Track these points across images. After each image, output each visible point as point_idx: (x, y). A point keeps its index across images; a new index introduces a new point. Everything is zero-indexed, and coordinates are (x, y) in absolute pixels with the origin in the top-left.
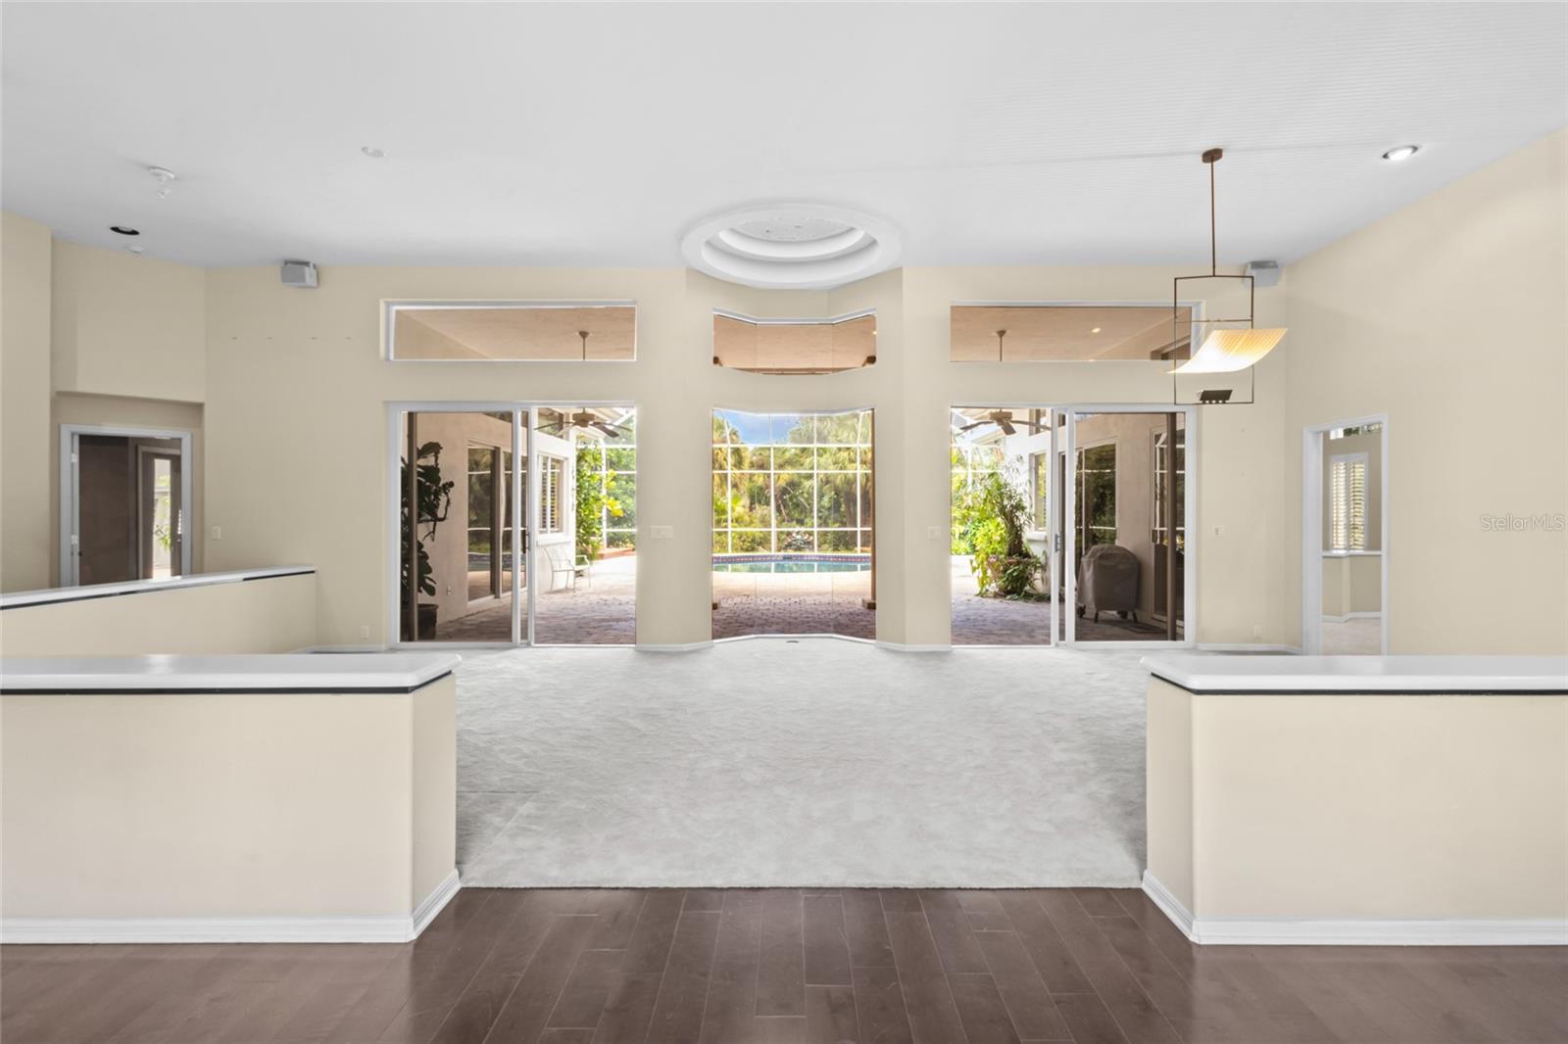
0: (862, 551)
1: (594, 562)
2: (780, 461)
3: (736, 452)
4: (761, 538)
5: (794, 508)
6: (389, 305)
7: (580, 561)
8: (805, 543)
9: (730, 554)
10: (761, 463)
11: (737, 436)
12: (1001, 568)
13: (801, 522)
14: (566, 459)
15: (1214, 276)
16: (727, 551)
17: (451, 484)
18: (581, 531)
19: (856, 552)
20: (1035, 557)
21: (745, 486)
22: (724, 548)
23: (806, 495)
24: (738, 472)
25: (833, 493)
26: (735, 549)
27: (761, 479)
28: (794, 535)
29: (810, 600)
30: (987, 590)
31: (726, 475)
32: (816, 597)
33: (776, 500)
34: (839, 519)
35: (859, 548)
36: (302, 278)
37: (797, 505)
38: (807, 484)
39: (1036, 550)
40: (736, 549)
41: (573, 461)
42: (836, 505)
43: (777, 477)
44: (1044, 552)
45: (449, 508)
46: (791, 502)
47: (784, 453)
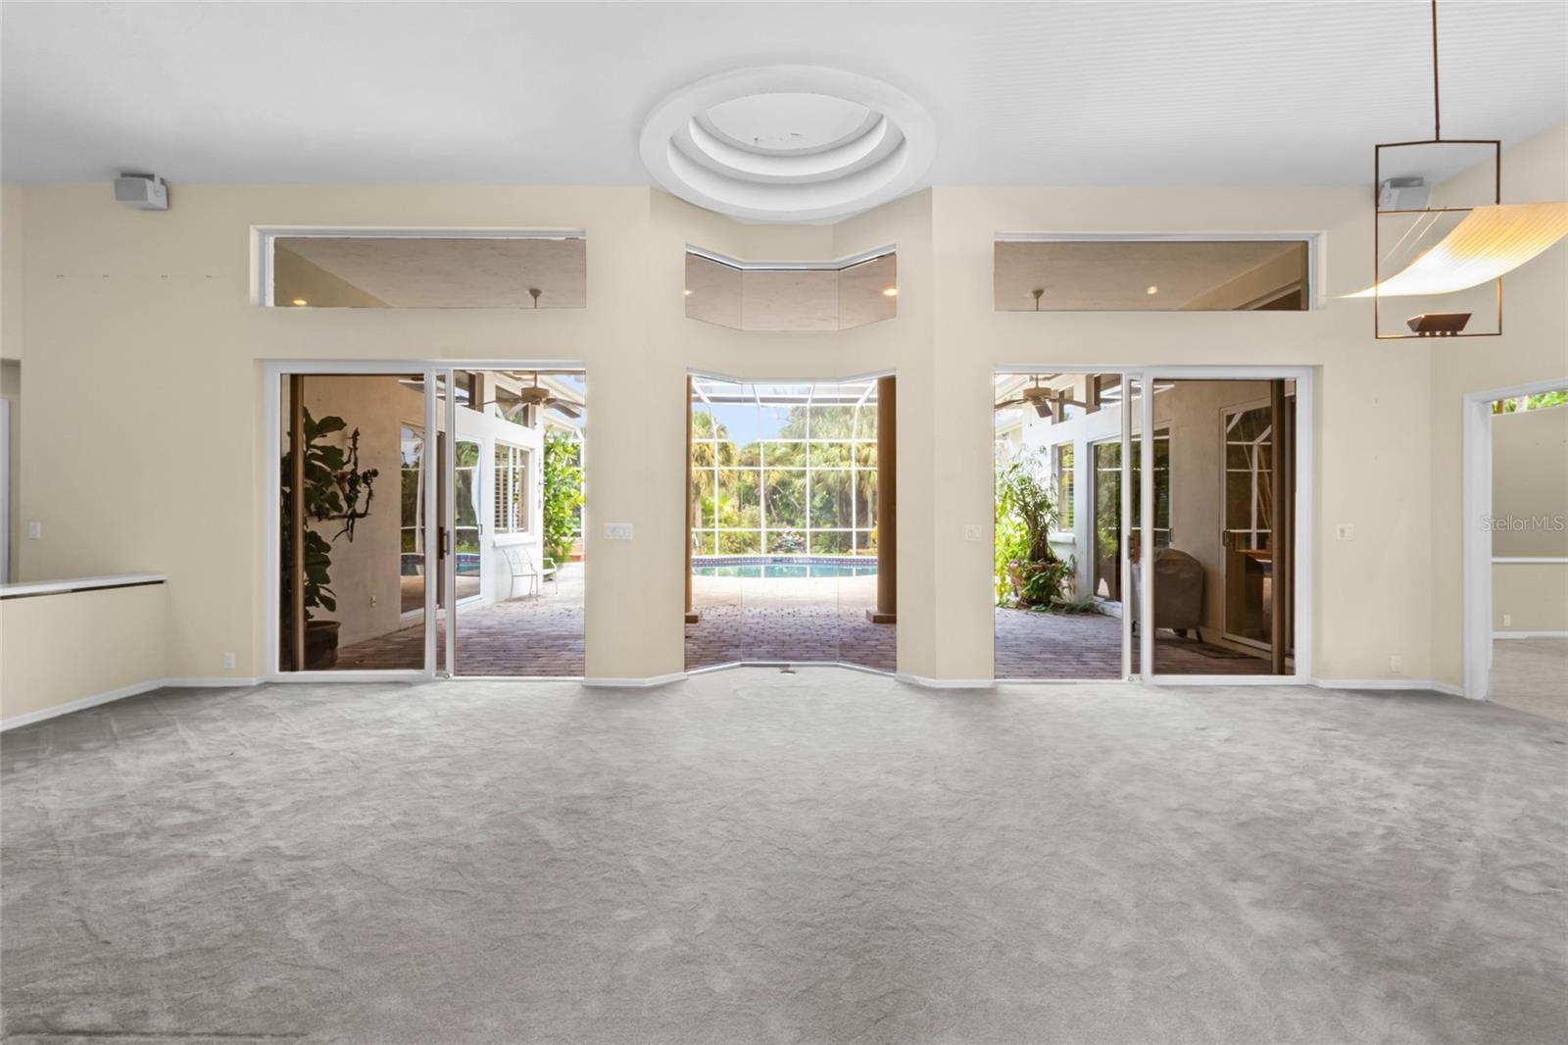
0: (858, 554)
1: (565, 564)
2: (769, 459)
3: (724, 448)
4: (750, 539)
5: (784, 509)
6: (263, 233)
7: (547, 565)
8: (796, 544)
9: (717, 555)
10: (750, 460)
11: (725, 432)
12: (1024, 575)
13: (791, 523)
14: (532, 449)
15: (1438, 141)
16: (714, 553)
17: (375, 473)
18: (551, 529)
19: (851, 554)
20: (1061, 562)
21: (734, 485)
22: (711, 549)
23: (796, 495)
24: (726, 469)
25: (825, 493)
26: (722, 549)
27: (751, 478)
28: (784, 535)
29: (805, 611)
30: (1008, 600)
31: (713, 472)
32: (812, 608)
33: (766, 500)
34: (831, 519)
35: (854, 550)
36: (142, 194)
37: (787, 505)
38: (798, 483)
39: (1060, 554)
40: (725, 550)
41: (540, 452)
42: (827, 506)
43: (766, 475)
44: (1072, 556)
45: (370, 501)
46: (781, 502)
47: (774, 450)
